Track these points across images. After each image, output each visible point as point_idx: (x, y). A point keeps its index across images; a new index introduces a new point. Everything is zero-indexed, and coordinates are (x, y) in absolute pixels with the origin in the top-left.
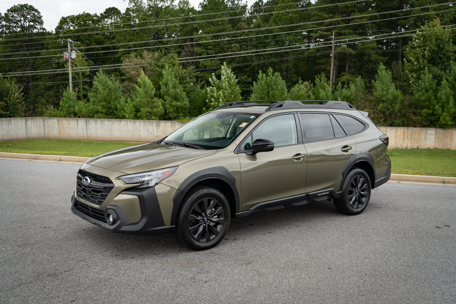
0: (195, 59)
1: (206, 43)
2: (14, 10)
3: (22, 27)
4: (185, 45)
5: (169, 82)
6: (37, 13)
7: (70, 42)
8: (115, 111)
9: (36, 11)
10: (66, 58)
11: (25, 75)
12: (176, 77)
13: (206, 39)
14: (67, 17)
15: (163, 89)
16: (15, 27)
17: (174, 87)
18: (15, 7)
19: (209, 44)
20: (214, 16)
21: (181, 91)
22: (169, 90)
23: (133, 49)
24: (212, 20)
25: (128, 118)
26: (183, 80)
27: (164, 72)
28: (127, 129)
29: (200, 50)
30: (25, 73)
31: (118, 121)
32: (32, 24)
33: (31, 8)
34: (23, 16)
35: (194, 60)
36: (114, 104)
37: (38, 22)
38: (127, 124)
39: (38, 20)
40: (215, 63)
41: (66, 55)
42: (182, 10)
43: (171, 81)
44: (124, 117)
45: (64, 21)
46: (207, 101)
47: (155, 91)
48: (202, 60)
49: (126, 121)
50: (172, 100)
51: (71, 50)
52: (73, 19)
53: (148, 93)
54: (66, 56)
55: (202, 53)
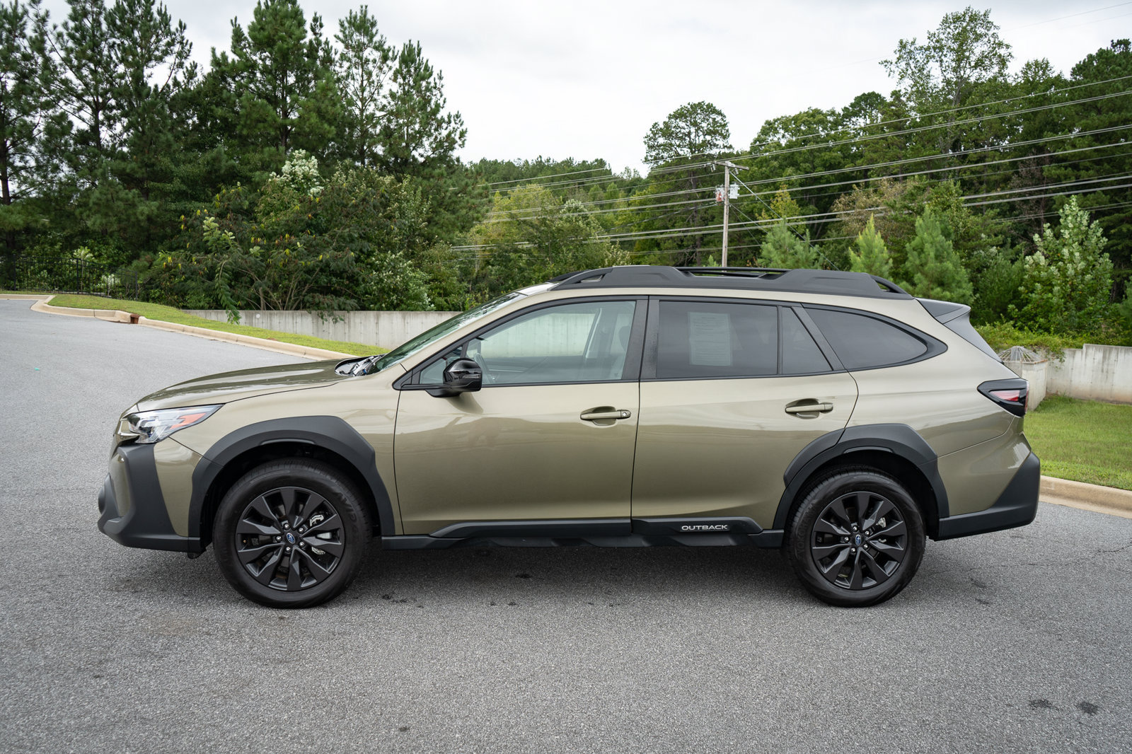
0: (1046, 191)
1: (1074, 155)
2: (679, 115)
3: (692, 146)
4: (1022, 162)
5: (926, 244)
6: (720, 117)
7: (729, 167)
9: (719, 113)
10: (720, 199)
11: (689, 234)
12: (947, 235)
13: (1074, 146)
14: (775, 121)
15: (913, 260)
16: (679, 146)
17: (939, 257)
18: (682, 109)
19: (1083, 156)
20: (1100, 90)
21: (955, 266)
22: (926, 264)
23: (900, 176)
24: (1094, 99)
26: (969, 240)
27: (919, 221)
29: (1058, 172)
30: (687, 231)
32: (708, 138)
33: (711, 109)
34: (695, 124)
35: (1043, 196)
37: (721, 134)
39: (719, 130)
40: (1094, 200)
41: (720, 192)
42: (1030, 85)
43: (931, 243)
45: (769, 128)
47: (892, 265)
48: (1061, 194)
50: (931, 286)
51: (731, 183)
52: (786, 123)
53: (873, 269)
54: (720, 195)
55: (1063, 178)
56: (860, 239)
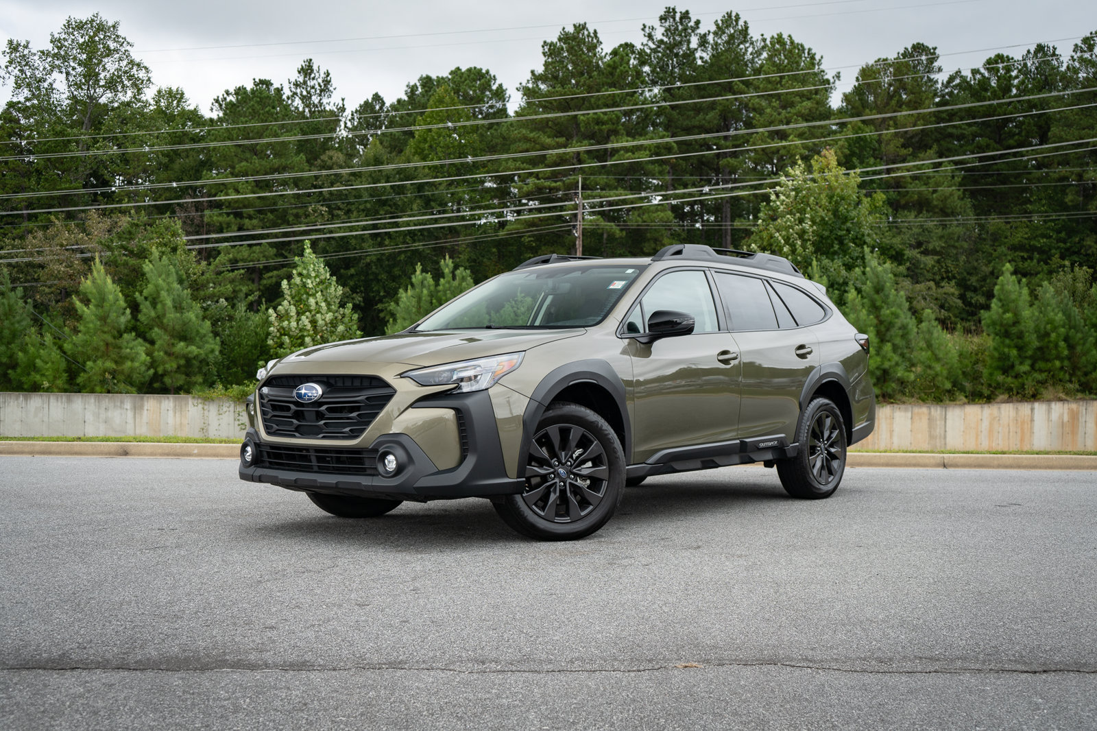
1: (237, 201)
5: (162, 292)
8: (10, 371)
12: (181, 282)
13: (237, 192)
15: (147, 311)
17: (178, 307)
19: (246, 204)
20: (258, 133)
21: (197, 317)
22: (164, 315)
23: (25, 212)
24: (253, 142)
25: (48, 390)
26: (197, 289)
27: (147, 267)
28: (46, 419)
29: (220, 219)
31: (21, 398)
35: (204, 246)
36: (9, 353)
38: (46, 406)
40: (261, 252)
42: (164, 115)
43: (168, 290)
44: (35, 388)
46: (270, 342)
47: (130, 317)
48: (226, 244)
49: (44, 398)
50: (173, 341)
53: (109, 321)
55: (224, 226)
56: (87, 284)
